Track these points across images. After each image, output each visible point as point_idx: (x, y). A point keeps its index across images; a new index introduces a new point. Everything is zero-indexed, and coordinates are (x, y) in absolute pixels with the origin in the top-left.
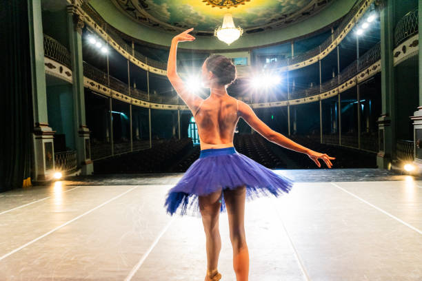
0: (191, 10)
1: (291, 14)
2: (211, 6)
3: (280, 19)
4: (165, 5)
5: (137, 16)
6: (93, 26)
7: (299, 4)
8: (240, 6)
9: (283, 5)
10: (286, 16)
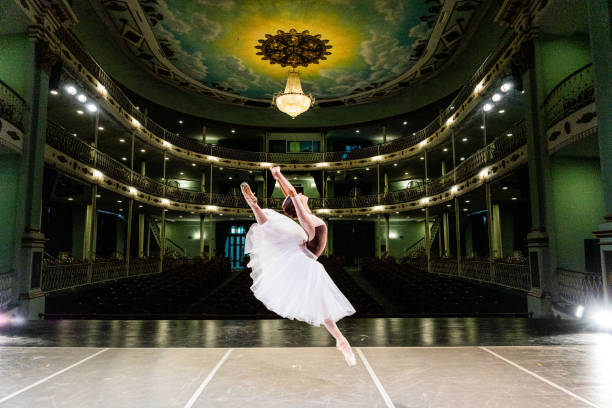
0: (238, 66)
1: (383, 83)
2: (269, 61)
3: (368, 89)
4: (199, 54)
5: (156, 67)
6: (76, 68)
7: (395, 70)
8: (311, 66)
9: (372, 68)
10: (376, 85)
